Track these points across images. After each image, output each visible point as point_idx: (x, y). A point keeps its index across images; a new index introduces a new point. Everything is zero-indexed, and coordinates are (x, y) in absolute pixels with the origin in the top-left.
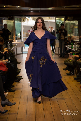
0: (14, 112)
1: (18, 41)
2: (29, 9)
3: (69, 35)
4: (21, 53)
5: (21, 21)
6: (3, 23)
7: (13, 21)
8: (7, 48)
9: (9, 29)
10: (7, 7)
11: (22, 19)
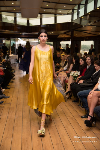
0: (8, 103)
1: (13, 55)
4: (15, 62)
5: (15, 41)
6: (3, 42)
7: (10, 41)
8: (5, 59)
10: (5, 31)
11: (16, 40)
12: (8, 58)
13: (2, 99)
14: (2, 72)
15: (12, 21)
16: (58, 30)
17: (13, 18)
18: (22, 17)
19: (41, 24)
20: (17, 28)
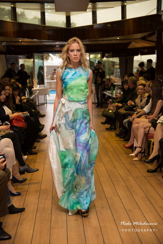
0: (37, 182)
1: (39, 87)
2: (54, 44)
3: (108, 77)
4: (44, 102)
5: (43, 59)
6: (18, 64)
7: (32, 60)
8: (25, 96)
9: (27, 71)
10: (24, 41)
11: (45, 57)
12: (31, 93)
13: (24, 173)
14: (21, 121)
15: (37, 21)
16: (129, 34)
17: (38, 14)
18: (56, 11)
19: (93, 23)
20: (47, 32)
